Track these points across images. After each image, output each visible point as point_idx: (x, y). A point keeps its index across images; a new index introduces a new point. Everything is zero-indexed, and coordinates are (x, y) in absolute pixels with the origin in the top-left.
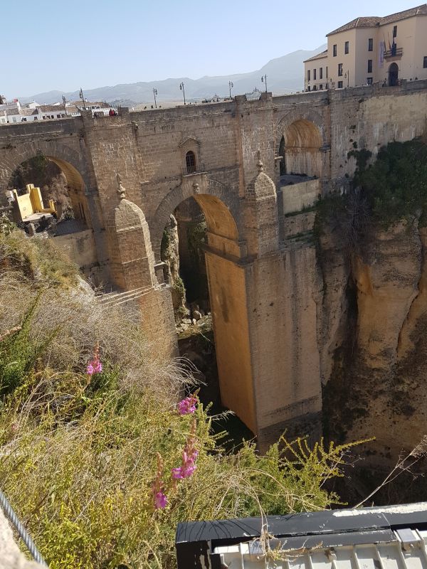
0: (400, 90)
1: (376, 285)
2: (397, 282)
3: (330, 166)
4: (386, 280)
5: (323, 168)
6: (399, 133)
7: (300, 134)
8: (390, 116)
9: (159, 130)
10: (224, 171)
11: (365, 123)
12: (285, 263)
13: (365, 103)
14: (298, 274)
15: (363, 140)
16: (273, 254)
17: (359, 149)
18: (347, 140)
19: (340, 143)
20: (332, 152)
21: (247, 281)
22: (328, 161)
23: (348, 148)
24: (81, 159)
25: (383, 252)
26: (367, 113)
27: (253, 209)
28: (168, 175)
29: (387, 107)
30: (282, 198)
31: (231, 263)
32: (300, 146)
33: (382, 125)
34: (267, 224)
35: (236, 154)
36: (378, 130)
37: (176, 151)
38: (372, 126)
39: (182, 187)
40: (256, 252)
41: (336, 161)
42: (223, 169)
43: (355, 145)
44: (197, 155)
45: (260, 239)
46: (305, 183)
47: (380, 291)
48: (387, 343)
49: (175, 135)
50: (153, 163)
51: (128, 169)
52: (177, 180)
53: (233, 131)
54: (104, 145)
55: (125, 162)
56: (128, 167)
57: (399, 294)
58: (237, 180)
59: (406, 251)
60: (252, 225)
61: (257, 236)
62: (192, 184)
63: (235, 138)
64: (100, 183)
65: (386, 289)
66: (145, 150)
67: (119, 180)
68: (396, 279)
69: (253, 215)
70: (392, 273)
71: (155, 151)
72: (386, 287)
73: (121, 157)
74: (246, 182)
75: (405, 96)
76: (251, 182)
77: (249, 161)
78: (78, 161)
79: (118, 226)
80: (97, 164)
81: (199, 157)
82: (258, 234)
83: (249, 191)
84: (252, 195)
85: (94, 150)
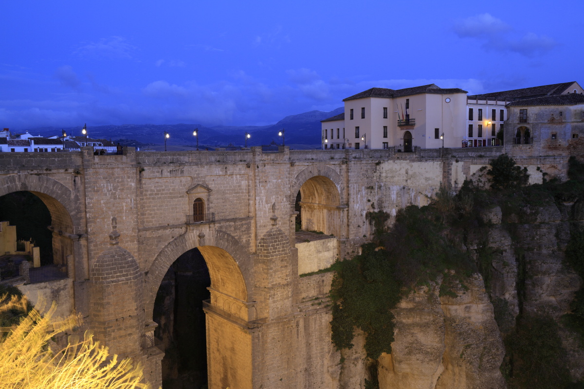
0: (415, 156)
1: (398, 358)
2: (420, 356)
3: (348, 225)
4: (409, 353)
5: (340, 227)
6: (416, 197)
7: (317, 190)
8: (407, 181)
9: (166, 173)
10: (235, 222)
11: (382, 184)
12: (298, 330)
13: (382, 165)
14: (313, 344)
15: (381, 202)
16: (286, 318)
17: (376, 211)
18: (365, 200)
19: (357, 202)
20: (350, 211)
21: (253, 350)
22: (345, 220)
23: (366, 208)
24: (72, 197)
25: (404, 321)
26: (384, 175)
27: (264, 267)
28: (172, 222)
29: (403, 171)
30: (297, 256)
31: (236, 326)
32: (317, 202)
33: (398, 188)
34: (279, 283)
35: (249, 205)
36: (395, 192)
37: (182, 197)
38: (389, 188)
39: (186, 236)
40: (266, 315)
41: (354, 221)
42: (234, 220)
43: (373, 206)
44: (206, 203)
45: (271, 301)
47: (403, 366)
49: (183, 179)
50: (155, 208)
51: (126, 212)
52: (181, 228)
53: (247, 182)
54: (102, 185)
55: (124, 204)
56: (126, 210)
57: (423, 371)
58: (248, 234)
59: (428, 321)
60: (263, 284)
61: (268, 297)
62: (198, 234)
63: (249, 189)
64: (91, 226)
65: (409, 364)
66: (149, 193)
67: (114, 224)
68: (419, 353)
69: (264, 272)
70: (414, 345)
71: (160, 196)
72: (408, 362)
73: (119, 198)
74: (258, 236)
75: (420, 163)
76: (264, 236)
77: (262, 213)
78: (69, 199)
79: (105, 276)
80: (91, 205)
81: (208, 205)
82: (268, 295)
83: (261, 246)
84: (264, 250)
85: (90, 189)
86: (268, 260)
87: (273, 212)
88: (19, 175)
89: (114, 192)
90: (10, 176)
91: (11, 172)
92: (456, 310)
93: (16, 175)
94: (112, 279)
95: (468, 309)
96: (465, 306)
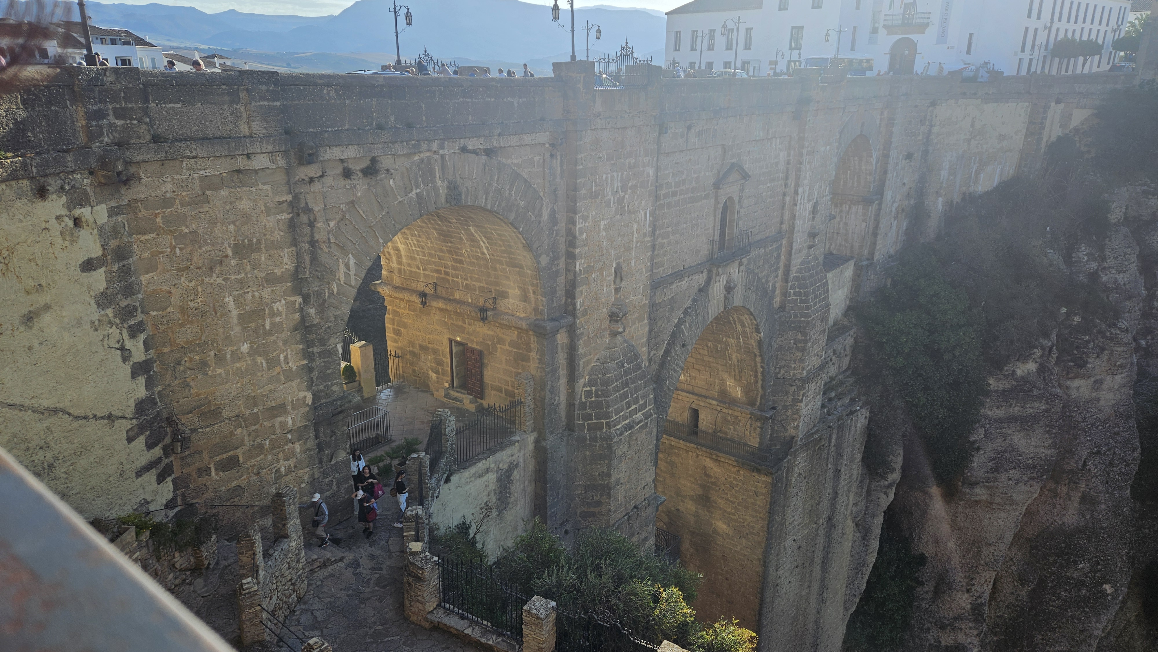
1: (973, 480)
2: (1014, 473)
3: (875, 234)
4: (996, 470)
5: (864, 238)
6: (978, 173)
8: (969, 141)
10: (764, 247)
11: (930, 149)
12: (829, 451)
13: (937, 109)
14: (843, 470)
15: (921, 185)
17: (913, 202)
18: (899, 182)
19: (892, 188)
20: (883, 205)
21: (772, 503)
22: (871, 224)
23: (898, 199)
24: (545, 216)
25: (989, 413)
27: (800, 337)
28: (689, 261)
29: (967, 122)
33: (955, 157)
35: (783, 207)
36: (948, 165)
37: (706, 197)
38: (940, 158)
39: (710, 291)
40: (792, 432)
41: (883, 225)
42: (764, 242)
43: (908, 194)
44: (736, 208)
45: (803, 403)
46: (838, 270)
47: (978, 490)
48: (977, 594)
49: (712, 153)
50: (670, 229)
51: (636, 247)
52: (702, 272)
53: (786, 153)
54: (604, 176)
55: (635, 226)
56: (637, 242)
57: (1015, 497)
58: (778, 269)
59: (1036, 411)
60: (792, 373)
61: (800, 398)
62: (725, 283)
63: (788, 169)
64: (581, 292)
65: (990, 488)
66: (664, 192)
67: (618, 280)
68: (1015, 468)
69: (798, 349)
70: (1007, 455)
71: (678, 198)
72: (991, 484)
73: (629, 212)
74: (791, 272)
75: (996, 104)
76: (800, 271)
77: (801, 222)
78: (540, 223)
79: (615, 418)
80: (584, 236)
81: (738, 212)
82: (802, 393)
83: (795, 294)
84: (802, 302)
85: (584, 191)
86: (808, 322)
87: (813, 218)
88: (443, 157)
89: (622, 194)
90: (422, 160)
91: (424, 146)
92: (1078, 389)
93: (435, 157)
94: (623, 423)
95: (1098, 384)
96: (1093, 379)
